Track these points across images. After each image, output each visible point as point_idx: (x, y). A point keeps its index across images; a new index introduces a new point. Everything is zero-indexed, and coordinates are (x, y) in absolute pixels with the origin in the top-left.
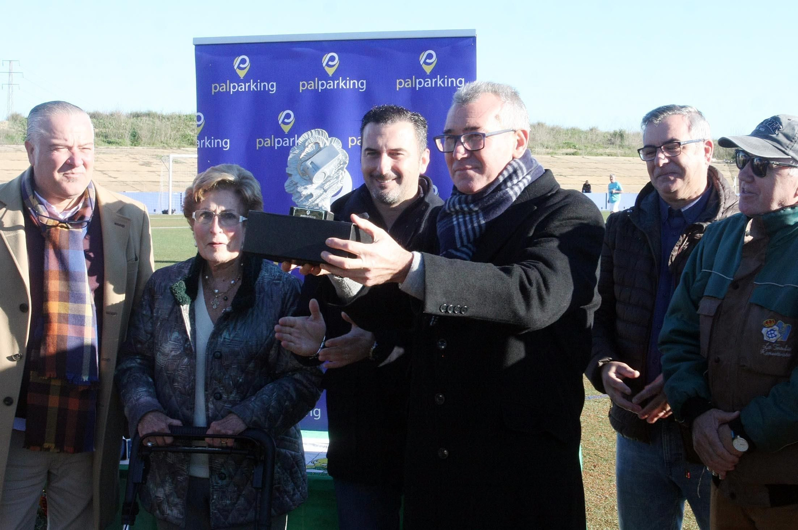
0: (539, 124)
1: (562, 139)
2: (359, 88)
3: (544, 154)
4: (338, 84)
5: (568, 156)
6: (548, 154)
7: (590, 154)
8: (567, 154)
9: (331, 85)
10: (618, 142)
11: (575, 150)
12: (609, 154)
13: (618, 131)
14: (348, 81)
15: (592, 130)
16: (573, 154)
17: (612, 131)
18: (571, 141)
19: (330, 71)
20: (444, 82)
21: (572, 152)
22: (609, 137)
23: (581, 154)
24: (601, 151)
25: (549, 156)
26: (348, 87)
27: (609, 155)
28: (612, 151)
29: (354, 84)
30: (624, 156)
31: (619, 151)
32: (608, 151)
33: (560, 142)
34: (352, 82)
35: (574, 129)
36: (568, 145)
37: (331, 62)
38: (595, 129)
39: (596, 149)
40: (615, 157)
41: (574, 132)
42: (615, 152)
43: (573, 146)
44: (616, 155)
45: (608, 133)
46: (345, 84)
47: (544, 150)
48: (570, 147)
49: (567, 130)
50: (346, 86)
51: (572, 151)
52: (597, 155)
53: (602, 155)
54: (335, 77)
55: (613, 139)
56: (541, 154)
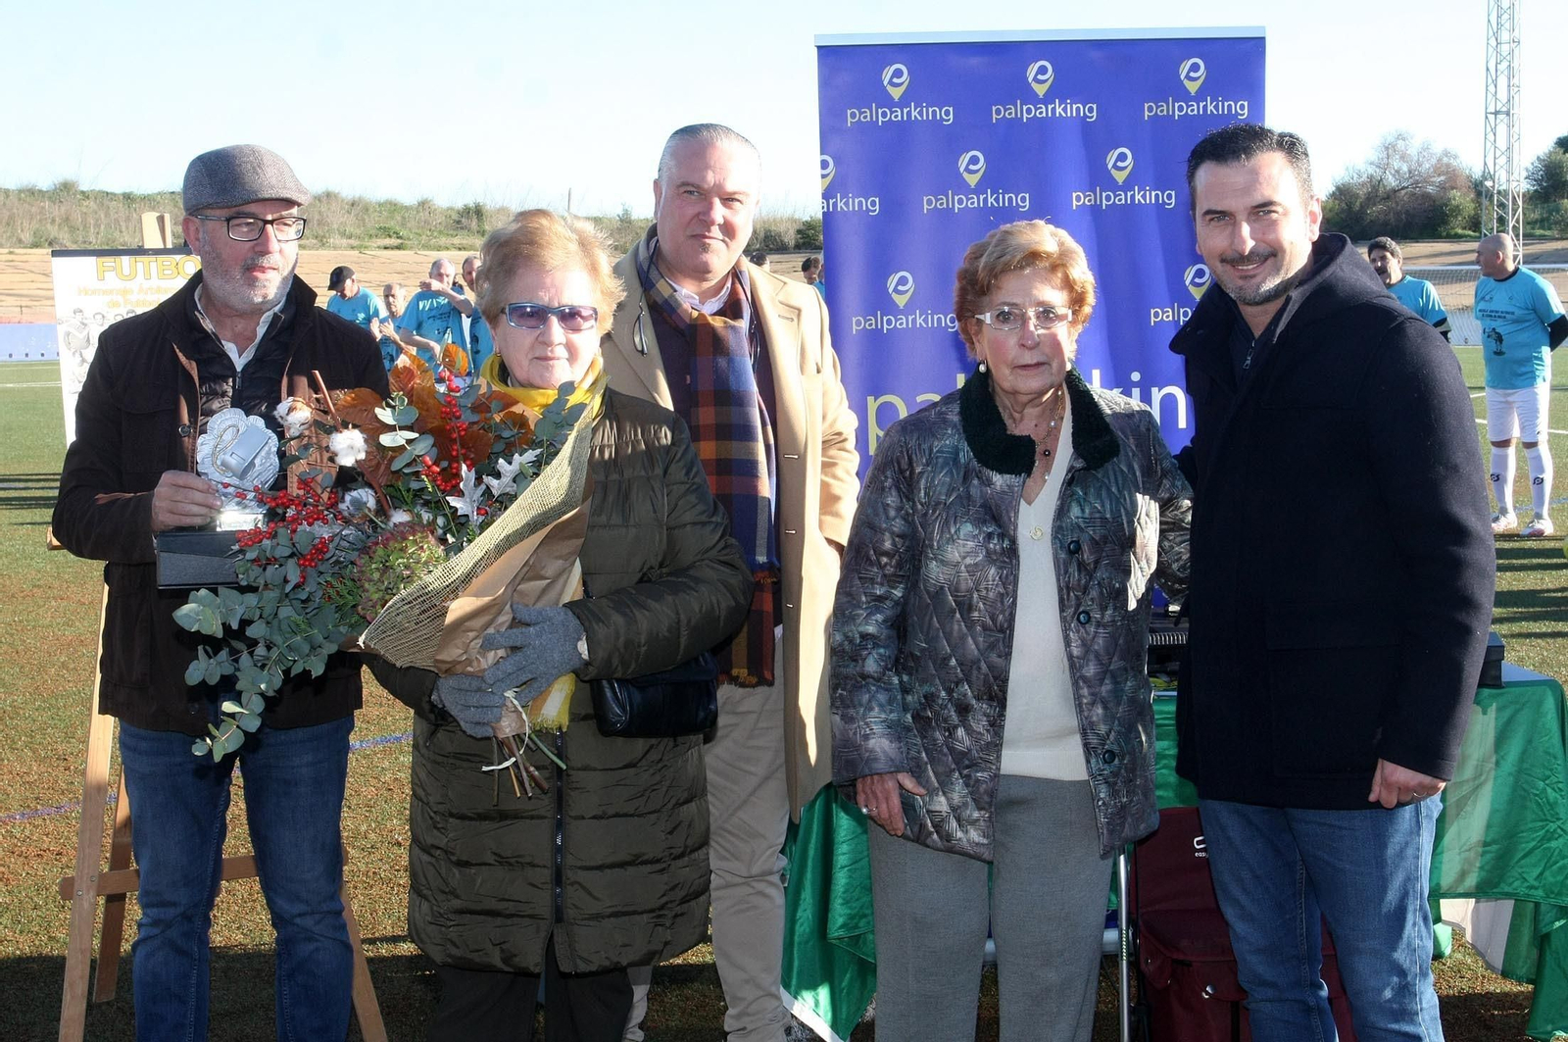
0: (328, 195)
1: (373, 221)
2: (1085, 116)
3: (346, 249)
4: (1054, 109)
5: (386, 252)
6: (353, 248)
8: (386, 248)
9: (1043, 112)
10: (474, 224)
11: (399, 241)
12: (460, 246)
13: (472, 205)
14: (1069, 106)
15: (423, 204)
16: (398, 248)
17: (459, 205)
18: (391, 224)
19: (1041, 90)
20: (1216, 107)
21: (395, 245)
22: (455, 217)
23: (411, 248)
24: (443, 241)
26: (1069, 115)
27: (460, 249)
28: (465, 242)
29: (1078, 109)
32: (457, 241)
33: (369, 225)
34: (1074, 106)
35: (391, 203)
36: (387, 232)
37: (1040, 76)
39: (435, 237)
41: (392, 207)
42: (470, 243)
43: (394, 233)
45: (451, 209)
46: (1065, 110)
47: (345, 241)
48: (390, 236)
49: (380, 205)
50: (1066, 113)
51: (394, 241)
53: (447, 249)
54: (1048, 99)
55: (463, 220)
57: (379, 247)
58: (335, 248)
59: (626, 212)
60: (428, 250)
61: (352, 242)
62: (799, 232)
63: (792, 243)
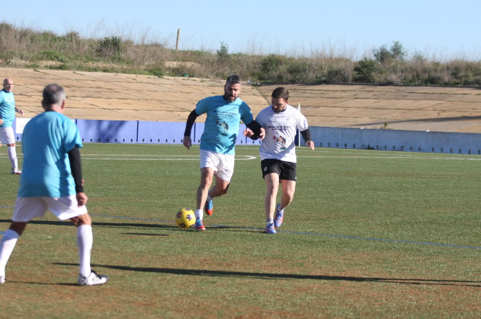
0: (4, 26)
1: (39, 48)
6: (28, 67)
7: (80, 68)
8: (51, 68)
10: (114, 53)
12: (104, 69)
13: (109, 38)
15: (71, 36)
16: (61, 68)
18: (51, 50)
21: (58, 66)
24: (90, 64)
25: (31, 70)
28: (107, 65)
30: (124, 73)
31: (117, 66)
33: (36, 50)
36: (49, 56)
38: (75, 35)
39: (85, 62)
40: (114, 74)
43: (55, 57)
44: (112, 70)
47: (23, 62)
48: (52, 59)
51: (59, 64)
52: (90, 70)
53: (96, 70)
55: (104, 49)
56: (20, 66)
57: (46, 67)
58: (15, 66)
59: (224, 49)
60: (82, 70)
61: (28, 63)
62: (356, 69)
63: (351, 78)
